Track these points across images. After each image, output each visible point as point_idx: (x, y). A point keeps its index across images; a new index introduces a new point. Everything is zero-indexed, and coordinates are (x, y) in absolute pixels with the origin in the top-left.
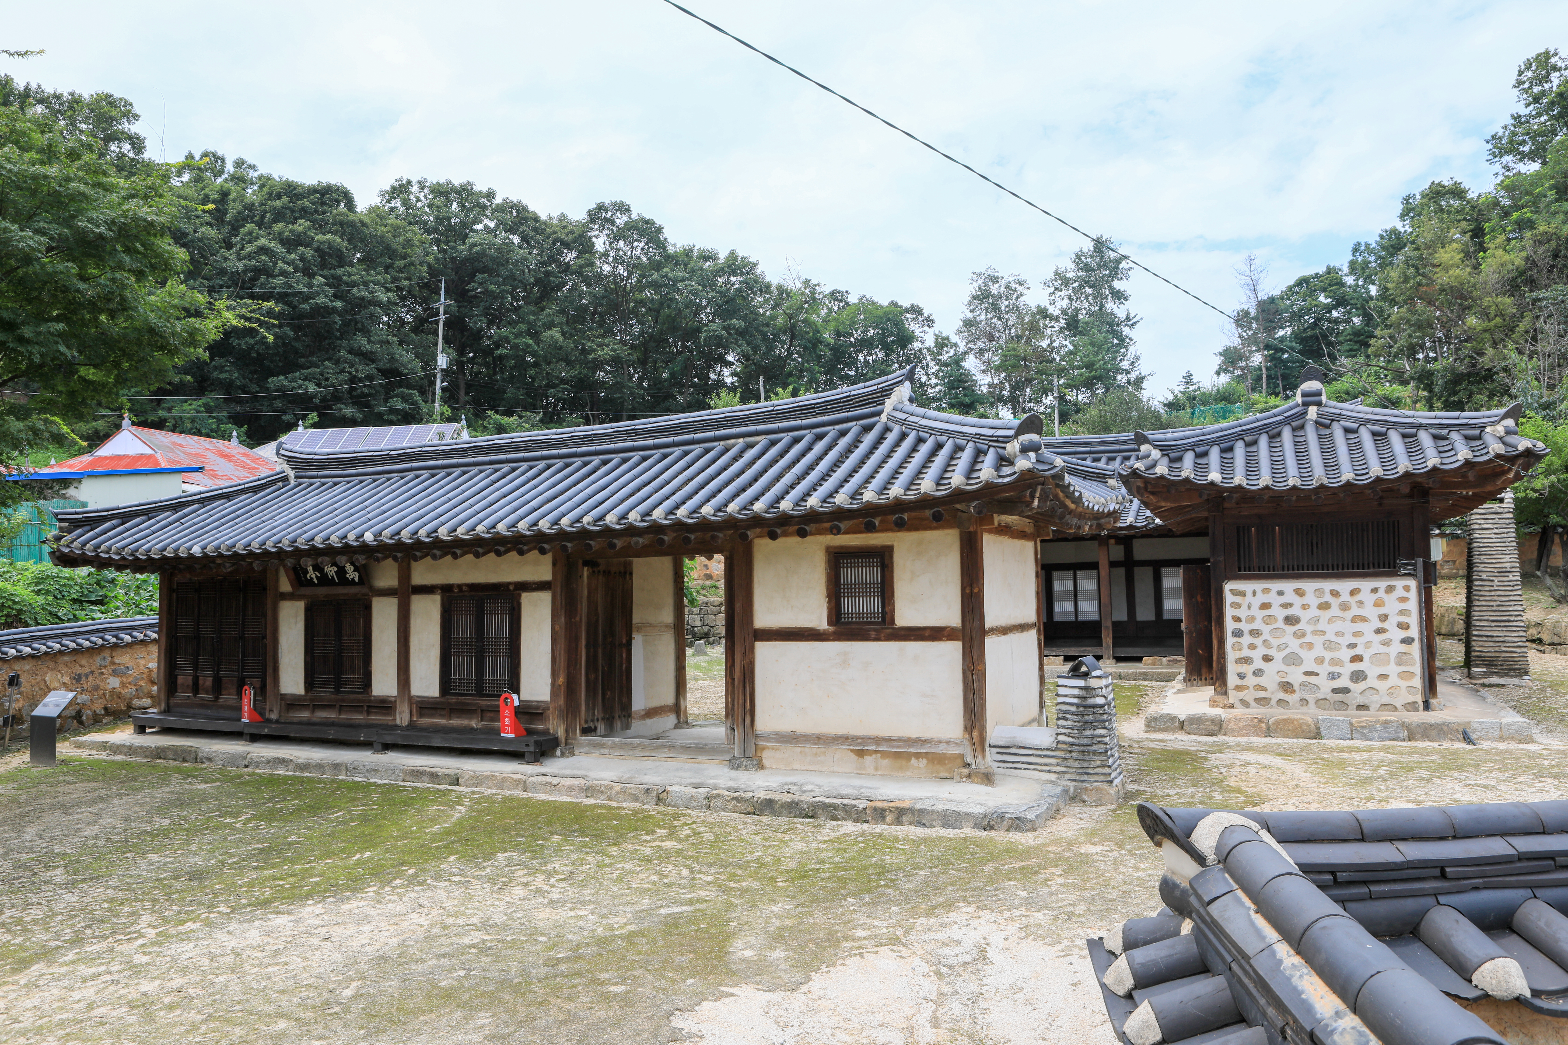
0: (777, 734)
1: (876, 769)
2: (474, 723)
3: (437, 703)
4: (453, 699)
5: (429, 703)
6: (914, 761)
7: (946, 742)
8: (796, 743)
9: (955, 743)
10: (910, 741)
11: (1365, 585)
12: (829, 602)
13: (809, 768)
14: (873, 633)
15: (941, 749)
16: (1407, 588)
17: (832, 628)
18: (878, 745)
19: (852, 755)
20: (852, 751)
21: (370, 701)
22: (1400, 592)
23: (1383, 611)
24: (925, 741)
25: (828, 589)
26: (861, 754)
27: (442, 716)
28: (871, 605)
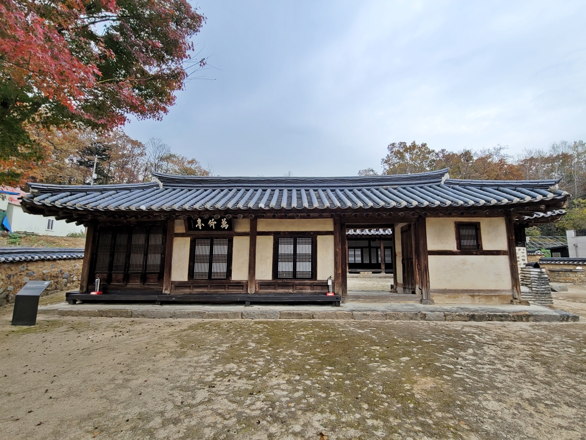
0: (439, 290)
1: (479, 302)
2: (291, 291)
3: (271, 283)
4: (280, 281)
5: (265, 283)
6: (494, 298)
7: (505, 291)
8: (446, 293)
9: (509, 291)
10: (491, 291)
12: (457, 241)
13: (453, 302)
14: (475, 253)
15: (503, 293)
17: (459, 251)
18: (479, 293)
19: (470, 297)
20: (469, 295)
21: (231, 283)
22: (522, 251)
24: (498, 290)
25: (456, 237)
26: (473, 296)
27: (273, 289)
28: (473, 242)
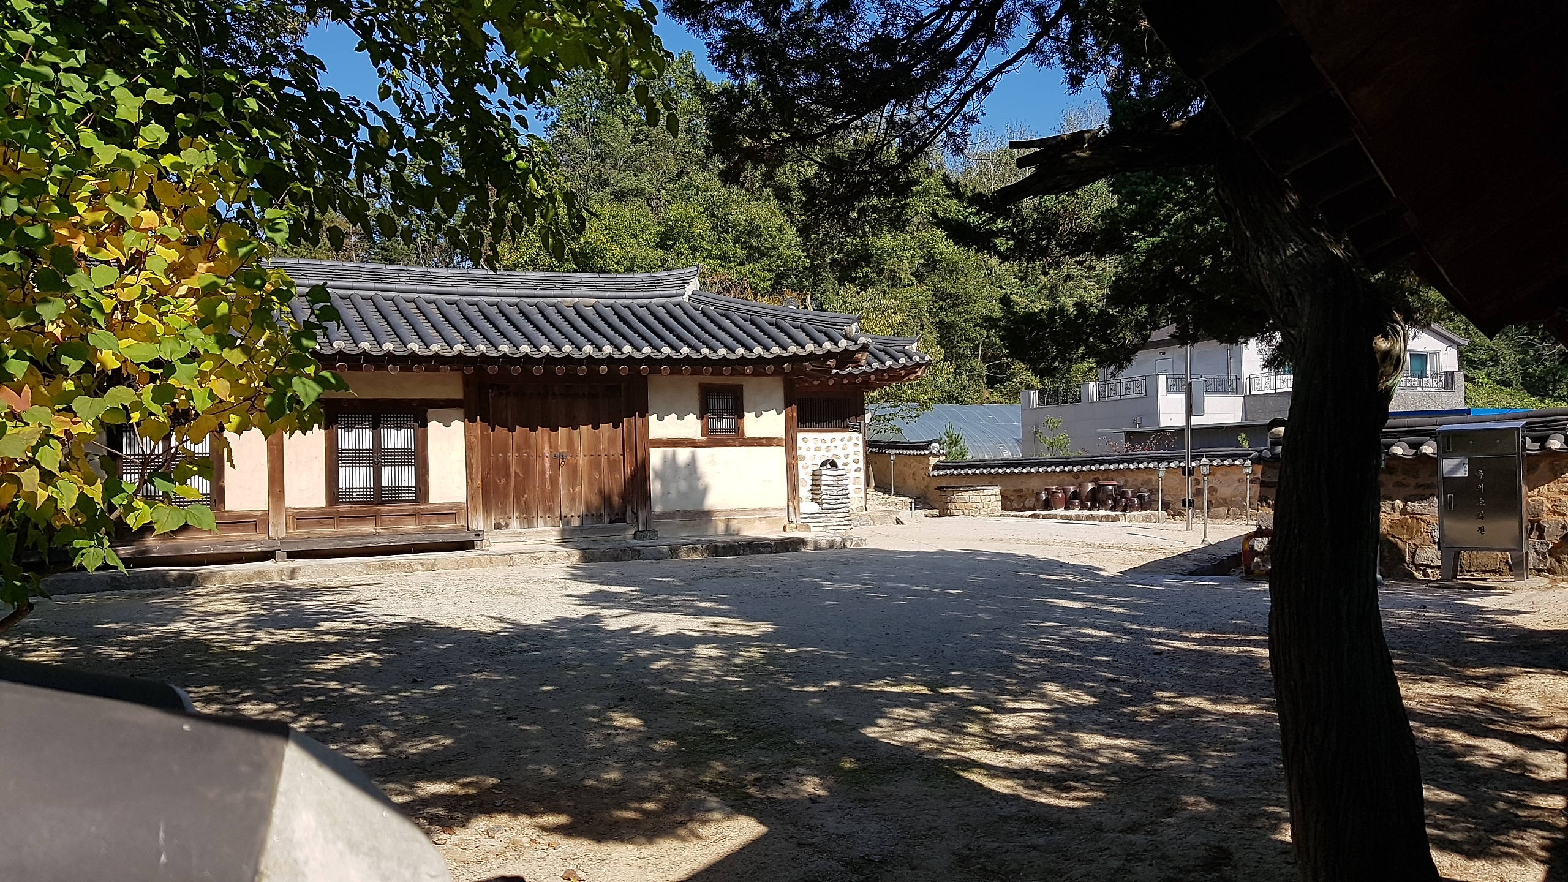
0: (665, 513)
1: (734, 531)
2: (370, 528)
3: (324, 513)
4: (344, 508)
5: (311, 513)
6: (758, 522)
7: (777, 510)
9: (781, 510)
10: (755, 511)
11: (838, 436)
12: (702, 422)
13: (690, 534)
14: (730, 442)
15: (774, 514)
16: (858, 438)
17: (704, 439)
18: (735, 515)
20: (718, 520)
21: (225, 517)
22: (854, 441)
23: (846, 452)
24: (765, 509)
25: (701, 412)
26: (724, 522)
27: (327, 525)
28: (730, 425)
